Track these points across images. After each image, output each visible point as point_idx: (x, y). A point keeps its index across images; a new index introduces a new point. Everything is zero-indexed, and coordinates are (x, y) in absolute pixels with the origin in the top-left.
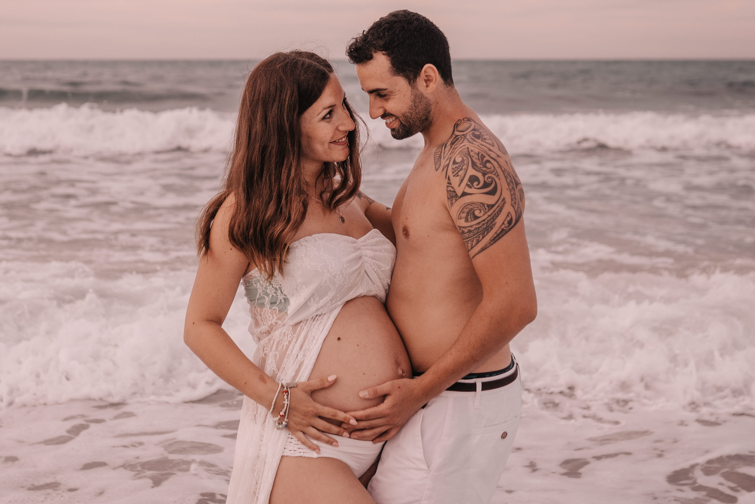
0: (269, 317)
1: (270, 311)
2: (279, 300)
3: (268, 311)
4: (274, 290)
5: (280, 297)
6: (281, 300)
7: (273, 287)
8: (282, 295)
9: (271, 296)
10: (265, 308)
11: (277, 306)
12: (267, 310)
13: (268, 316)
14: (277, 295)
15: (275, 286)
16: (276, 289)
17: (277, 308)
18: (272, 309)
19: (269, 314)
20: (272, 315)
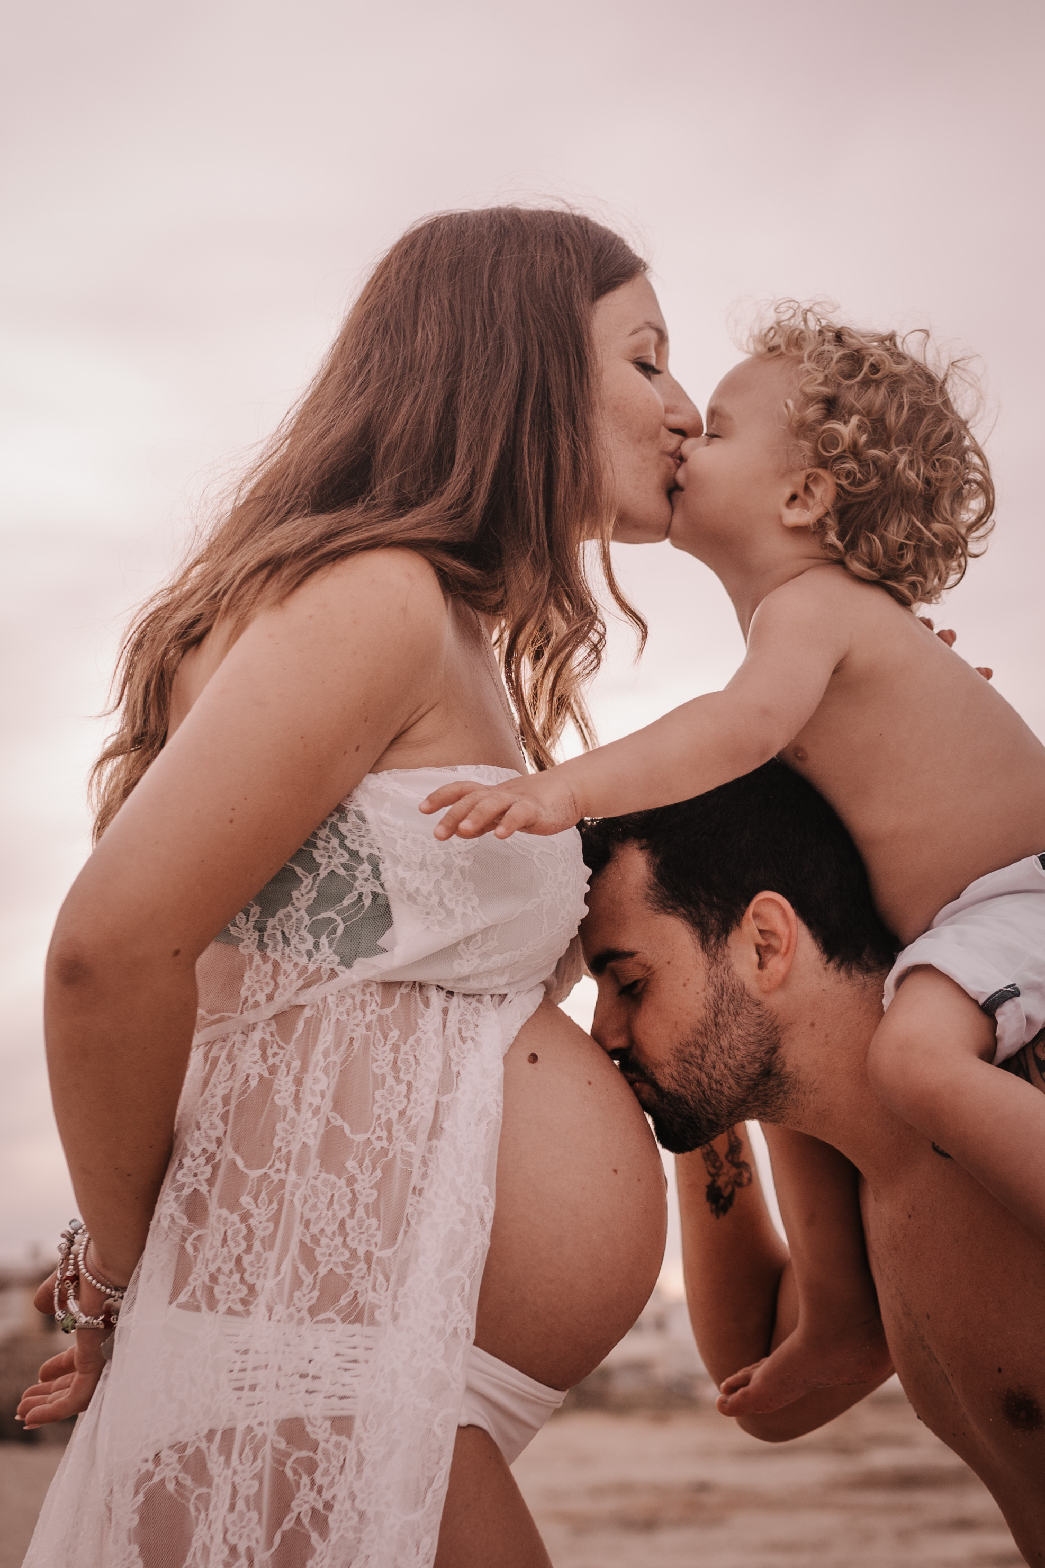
0: (302, 939)
1: (307, 921)
2: (356, 893)
3: (300, 920)
4: (347, 856)
5: (364, 886)
6: (361, 895)
7: (343, 845)
8: (372, 883)
9: (323, 873)
10: (290, 908)
11: (338, 913)
12: (295, 916)
13: (297, 937)
14: (354, 878)
15: (354, 847)
16: (354, 855)
17: (339, 919)
18: (319, 917)
19: (304, 933)
20: (317, 936)
